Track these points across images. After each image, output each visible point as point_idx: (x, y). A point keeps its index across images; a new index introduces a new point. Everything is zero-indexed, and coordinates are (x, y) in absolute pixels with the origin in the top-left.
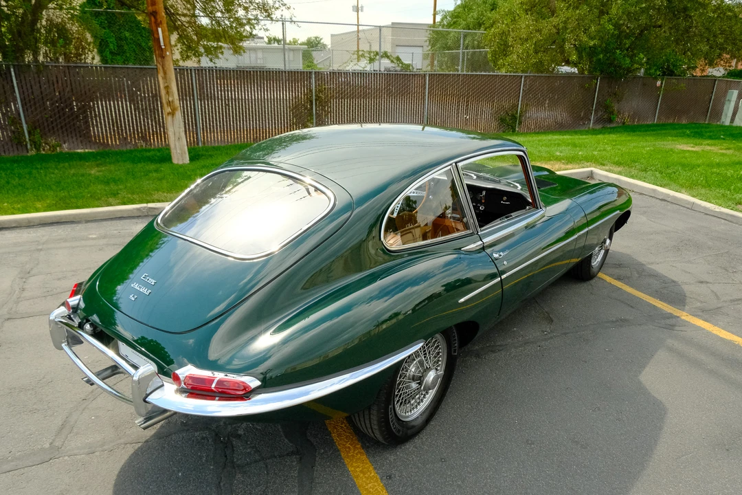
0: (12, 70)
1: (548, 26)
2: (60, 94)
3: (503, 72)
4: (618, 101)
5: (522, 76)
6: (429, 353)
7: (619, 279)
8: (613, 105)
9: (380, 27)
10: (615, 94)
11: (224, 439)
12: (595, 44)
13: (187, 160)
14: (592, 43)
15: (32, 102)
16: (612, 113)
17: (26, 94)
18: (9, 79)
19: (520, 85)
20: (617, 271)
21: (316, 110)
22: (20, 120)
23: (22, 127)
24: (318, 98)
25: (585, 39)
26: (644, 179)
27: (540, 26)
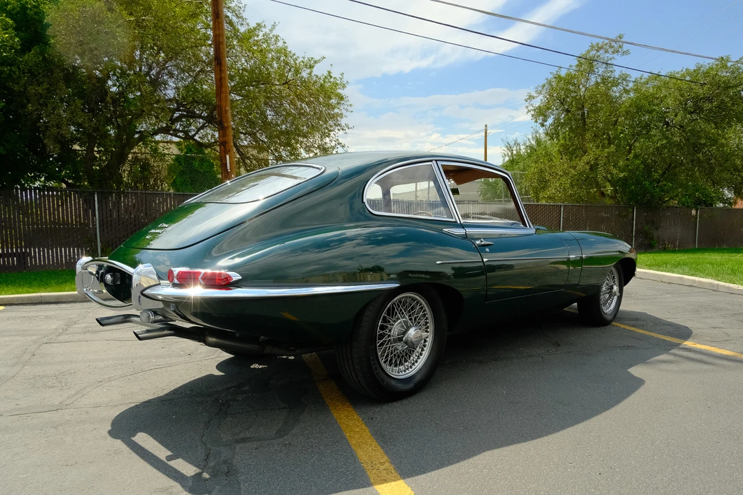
0: (96, 195)
1: (581, 164)
2: (135, 217)
3: (544, 202)
4: (657, 229)
5: (561, 206)
6: (415, 319)
7: (633, 326)
8: (652, 231)
10: (653, 222)
11: (222, 401)
12: (624, 176)
14: (622, 175)
15: (109, 224)
16: (652, 239)
17: (105, 216)
18: (92, 206)
19: (560, 214)
20: (632, 323)
22: (96, 239)
23: (97, 246)
25: (615, 171)
26: (673, 272)
27: (574, 163)
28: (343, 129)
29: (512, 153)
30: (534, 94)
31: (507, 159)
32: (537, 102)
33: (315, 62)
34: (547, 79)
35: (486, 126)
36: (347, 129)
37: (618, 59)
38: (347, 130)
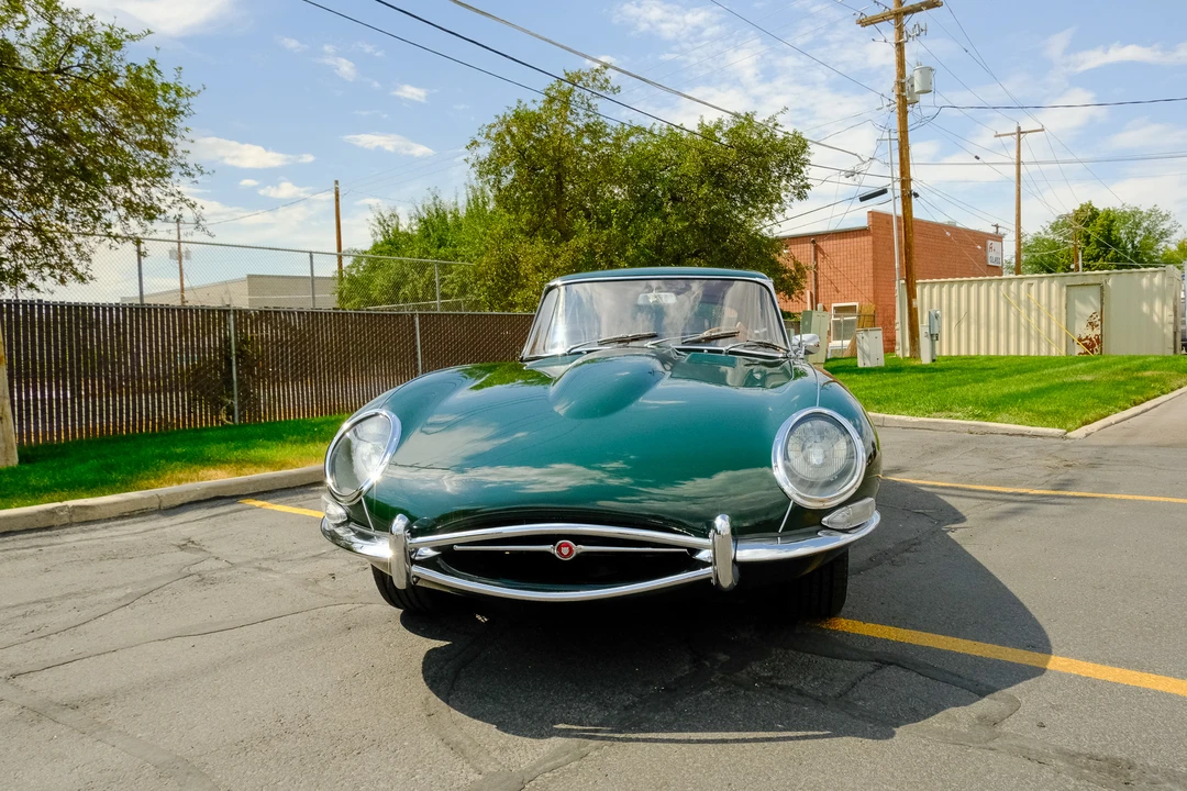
9: (311, 253)
13: (16, 460)
21: (238, 374)
24: (241, 354)
28: (190, 174)
29: (387, 232)
30: (480, 139)
31: (380, 238)
32: (485, 151)
33: (131, 37)
34: (497, 116)
35: (337, 182)
36: (197, 173)
37: (602, 106)
38: (198, 177)
